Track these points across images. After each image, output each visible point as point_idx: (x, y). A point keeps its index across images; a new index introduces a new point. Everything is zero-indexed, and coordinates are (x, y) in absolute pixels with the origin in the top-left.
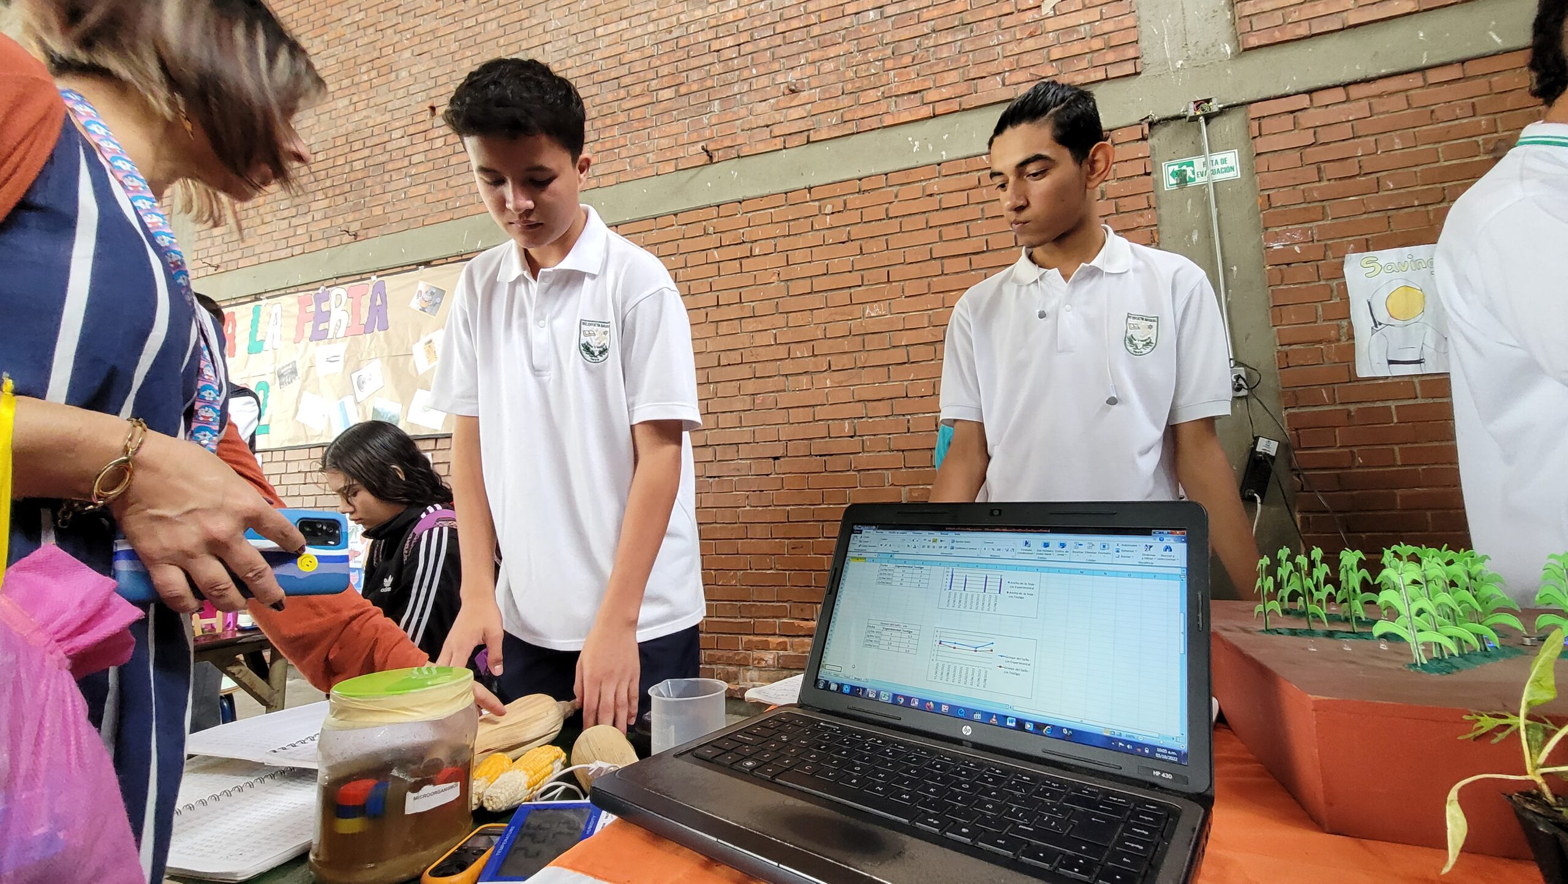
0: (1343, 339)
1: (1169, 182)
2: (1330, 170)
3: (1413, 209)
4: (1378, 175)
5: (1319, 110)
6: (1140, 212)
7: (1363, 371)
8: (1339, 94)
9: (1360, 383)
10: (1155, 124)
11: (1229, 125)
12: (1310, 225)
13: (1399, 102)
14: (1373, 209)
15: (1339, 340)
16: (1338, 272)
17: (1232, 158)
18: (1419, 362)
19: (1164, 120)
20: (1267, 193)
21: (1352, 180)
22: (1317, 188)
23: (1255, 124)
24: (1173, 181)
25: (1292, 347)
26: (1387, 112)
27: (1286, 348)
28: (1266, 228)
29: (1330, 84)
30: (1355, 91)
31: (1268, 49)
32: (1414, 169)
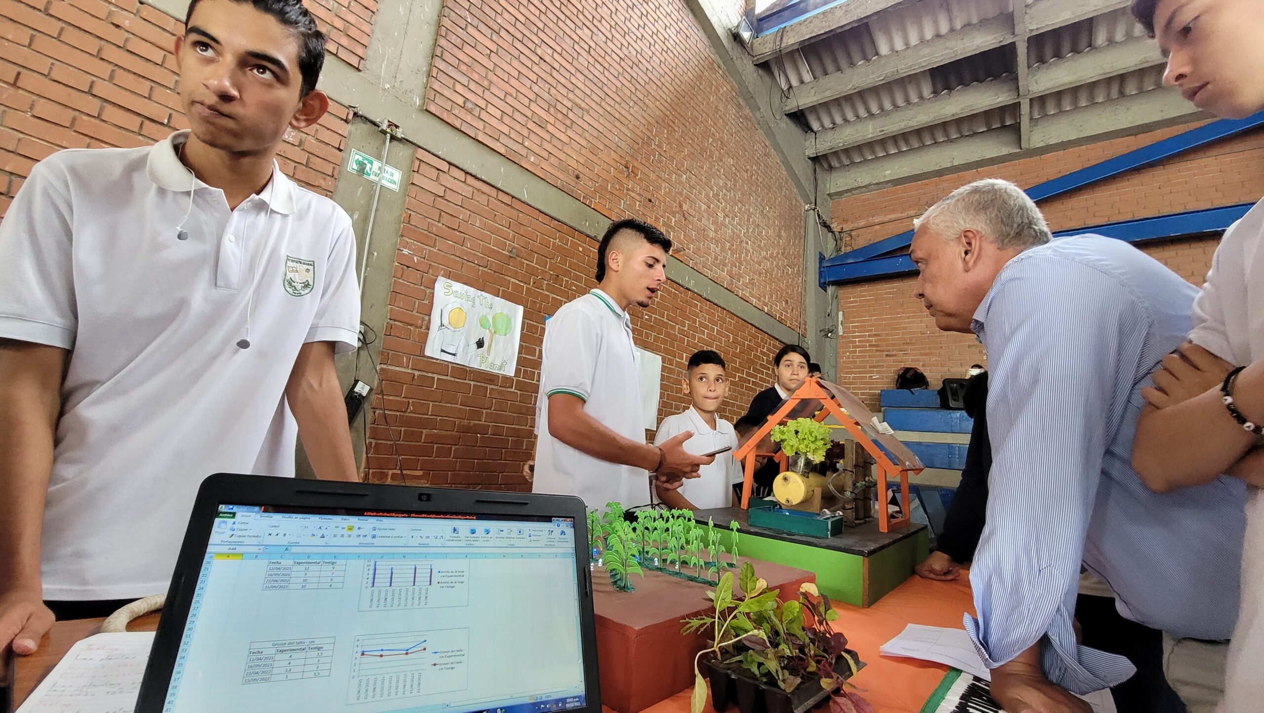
0: (424, 328)
1: (352, 167)
2: (446, 218)
3: (474, 265)
4: (466, 236)
5: (451, 178)
6: (324, 175)
7: (428, 353)
8: (461, 175)
9: (425, 359)
10: (357, 116)
11: (403, 151)
12: (426, 247)
13: (483, 199)
14: (458, 254)
15: (421, 328)
16: (432, 286)
17: (397, 175)
18: (454, 355)
19: (365, 118)
20: (410, 212)
21: (453, 231)
22: (436, 226)
23: (417, 162)
24: (355, 167)
25: (396, 323)
26: (478, 201)
27: (392, 322)
28: (402, 236)
29: (461, 167)
30: (470, 180)
31: (438, 120)
32: (480, 242)
